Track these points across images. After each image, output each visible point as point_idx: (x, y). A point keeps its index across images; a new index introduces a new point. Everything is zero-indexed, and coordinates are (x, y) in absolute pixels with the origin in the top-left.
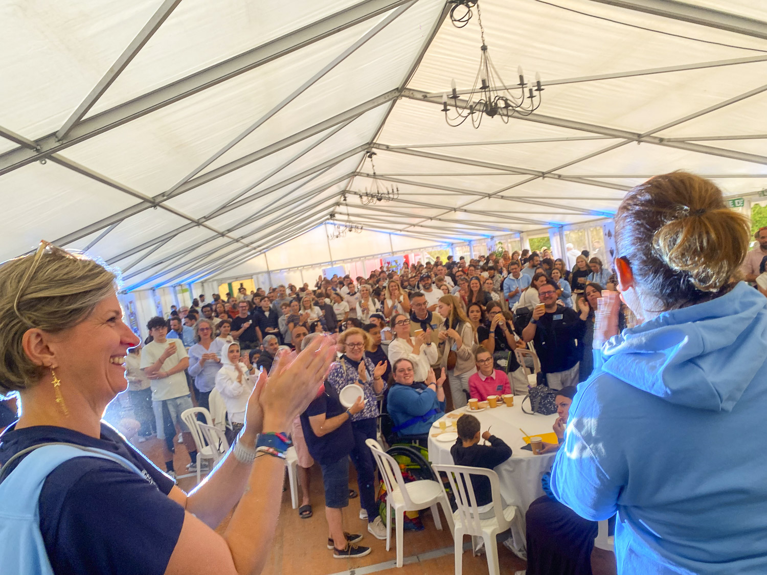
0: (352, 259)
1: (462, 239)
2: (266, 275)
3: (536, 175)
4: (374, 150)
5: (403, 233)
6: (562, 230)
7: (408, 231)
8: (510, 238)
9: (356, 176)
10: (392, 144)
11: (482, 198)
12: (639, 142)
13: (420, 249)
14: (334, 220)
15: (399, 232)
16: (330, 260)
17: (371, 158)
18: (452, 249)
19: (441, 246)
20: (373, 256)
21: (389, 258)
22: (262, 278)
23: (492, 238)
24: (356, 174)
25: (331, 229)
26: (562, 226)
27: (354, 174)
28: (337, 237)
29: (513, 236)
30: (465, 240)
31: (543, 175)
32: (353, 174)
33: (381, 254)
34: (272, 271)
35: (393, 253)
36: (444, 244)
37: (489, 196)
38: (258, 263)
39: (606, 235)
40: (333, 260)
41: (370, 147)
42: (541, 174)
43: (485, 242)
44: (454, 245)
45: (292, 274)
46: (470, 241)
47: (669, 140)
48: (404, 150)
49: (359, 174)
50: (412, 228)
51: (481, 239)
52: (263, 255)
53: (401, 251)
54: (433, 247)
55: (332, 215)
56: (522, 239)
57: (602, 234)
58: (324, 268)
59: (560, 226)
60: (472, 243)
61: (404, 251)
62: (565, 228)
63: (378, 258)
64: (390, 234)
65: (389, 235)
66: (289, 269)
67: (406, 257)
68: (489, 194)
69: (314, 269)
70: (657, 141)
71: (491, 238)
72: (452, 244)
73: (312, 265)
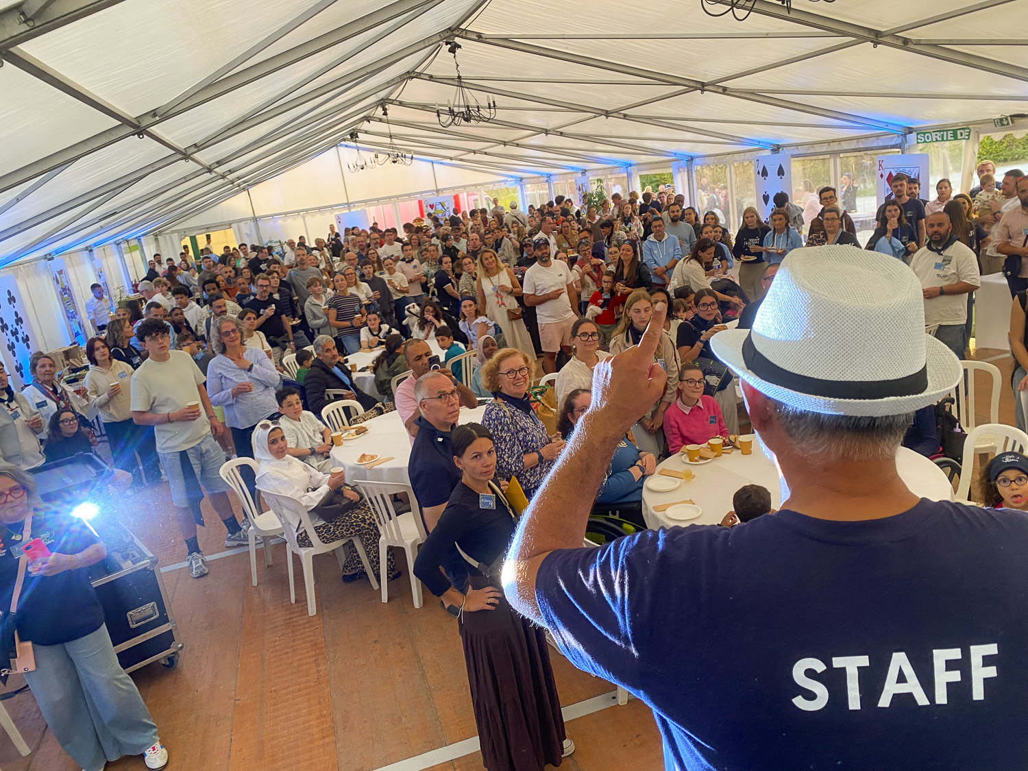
0: (378, 200)
1: (539, 173)
2: (252, 224)
3: (692, 87)
4: (457, 40)
5: (454, 162)
6: (691, 164)
7: (461, 160)
8: (611, 174)
9: (413, 78)
10: (486, 32)
11: (595, 117)
12: (876, 44)
13: (475, 185)
14: (356, 141)
15: (448, 161)
16: (346, 201)
17: (454, 52)
18: (521, 186)
19: (505, 181)
20: (409, 195)
21: (432, 199)
22: (247, 228)
23: (584, 172)
24: (412, 75)
25: (348, 154)
26: (692, 159)
27: (410, 75)
28: (362, 169)
29: (616, 170)
30: (542, 175)
31: (702, 87)
32: (408, 76)
33: (421, 193)
34: (260, 217)
35: (438, 191)
36: (509, 179)
37: (607, 114)
38: (238, 205)
39: (759, 173)
40: (350, 201)
41: (453, 35)
42: (699, 86)
43: (571, 178)
44: (524, 181)
45: (290, 221)
46: (549, 176)
47: (918, 43)
48: (506, 42)
49: (419, 76)
50: (471, 156)
51: (566, 174)
52: (245, 193)
53: (449, 189)
54: (494, 183)
55: (353, 135)
56: (629, 175)
57: (752, 171)
58: (337, 213)
59: (690, 158)
60: (552, 178)
61: (453, 188)
62: (696, 161)
63: (415, 198)
64: (432, 162)
65: (431, 164)
66: (286, 214)
67: (456, 198)
68: (607, 111)
69: (323, 215)
70: (900, 43)
71: (582, 173)
72: (521, 179)
73: (319, 209)
